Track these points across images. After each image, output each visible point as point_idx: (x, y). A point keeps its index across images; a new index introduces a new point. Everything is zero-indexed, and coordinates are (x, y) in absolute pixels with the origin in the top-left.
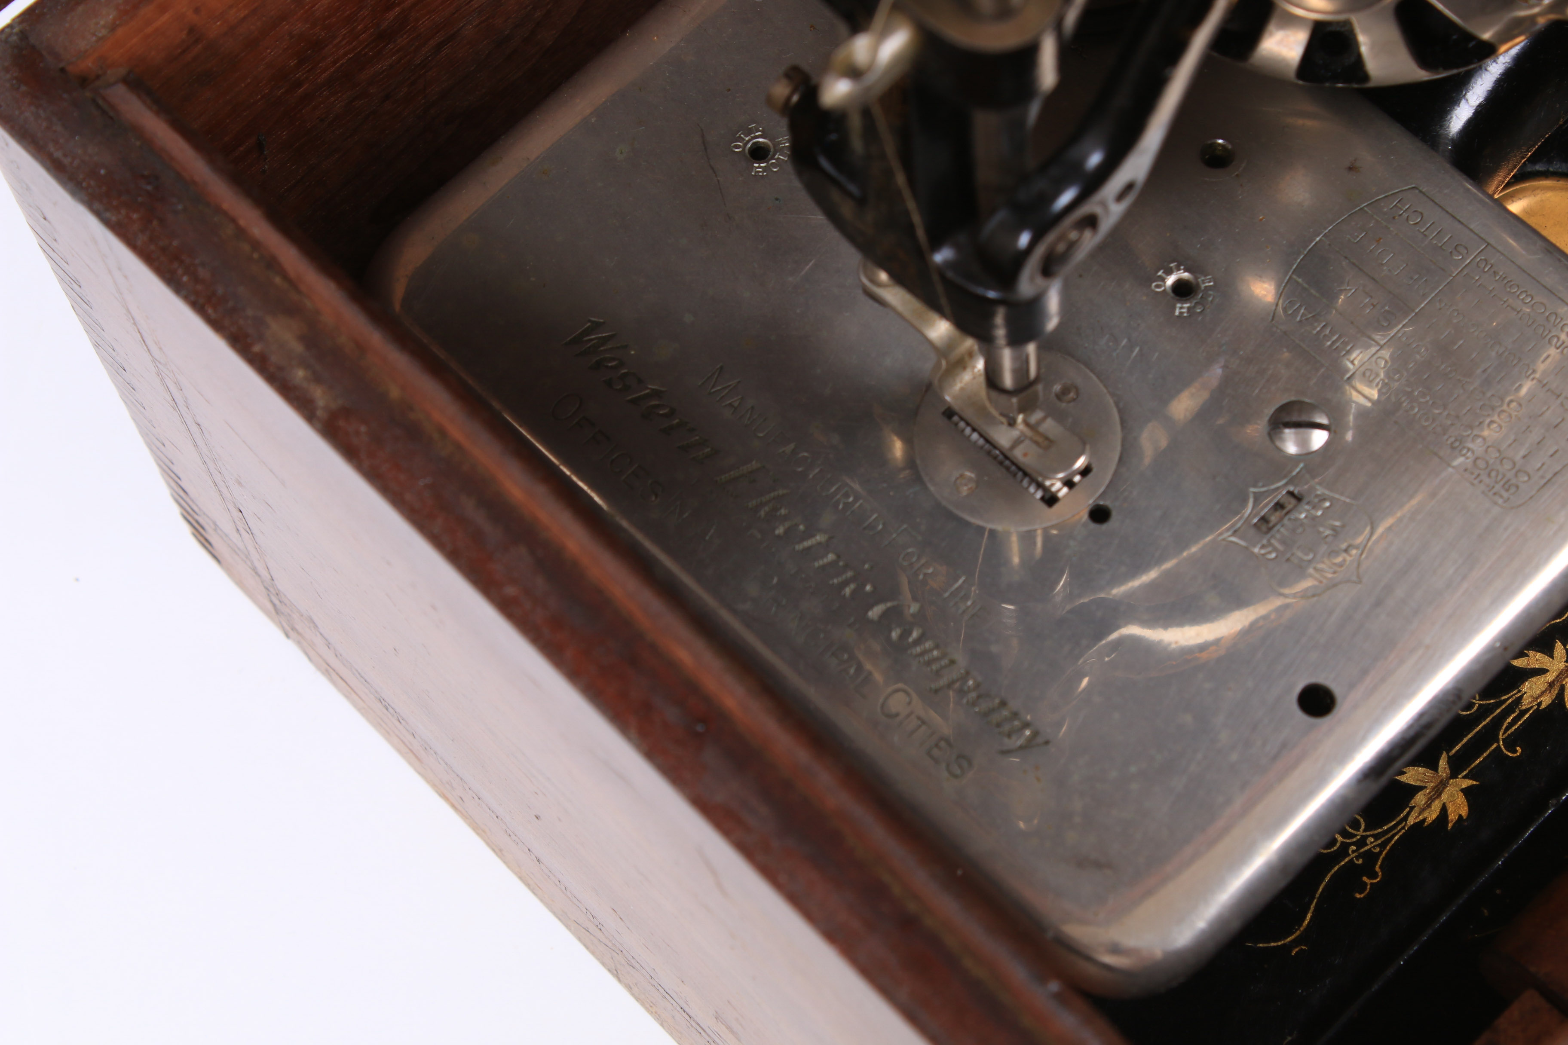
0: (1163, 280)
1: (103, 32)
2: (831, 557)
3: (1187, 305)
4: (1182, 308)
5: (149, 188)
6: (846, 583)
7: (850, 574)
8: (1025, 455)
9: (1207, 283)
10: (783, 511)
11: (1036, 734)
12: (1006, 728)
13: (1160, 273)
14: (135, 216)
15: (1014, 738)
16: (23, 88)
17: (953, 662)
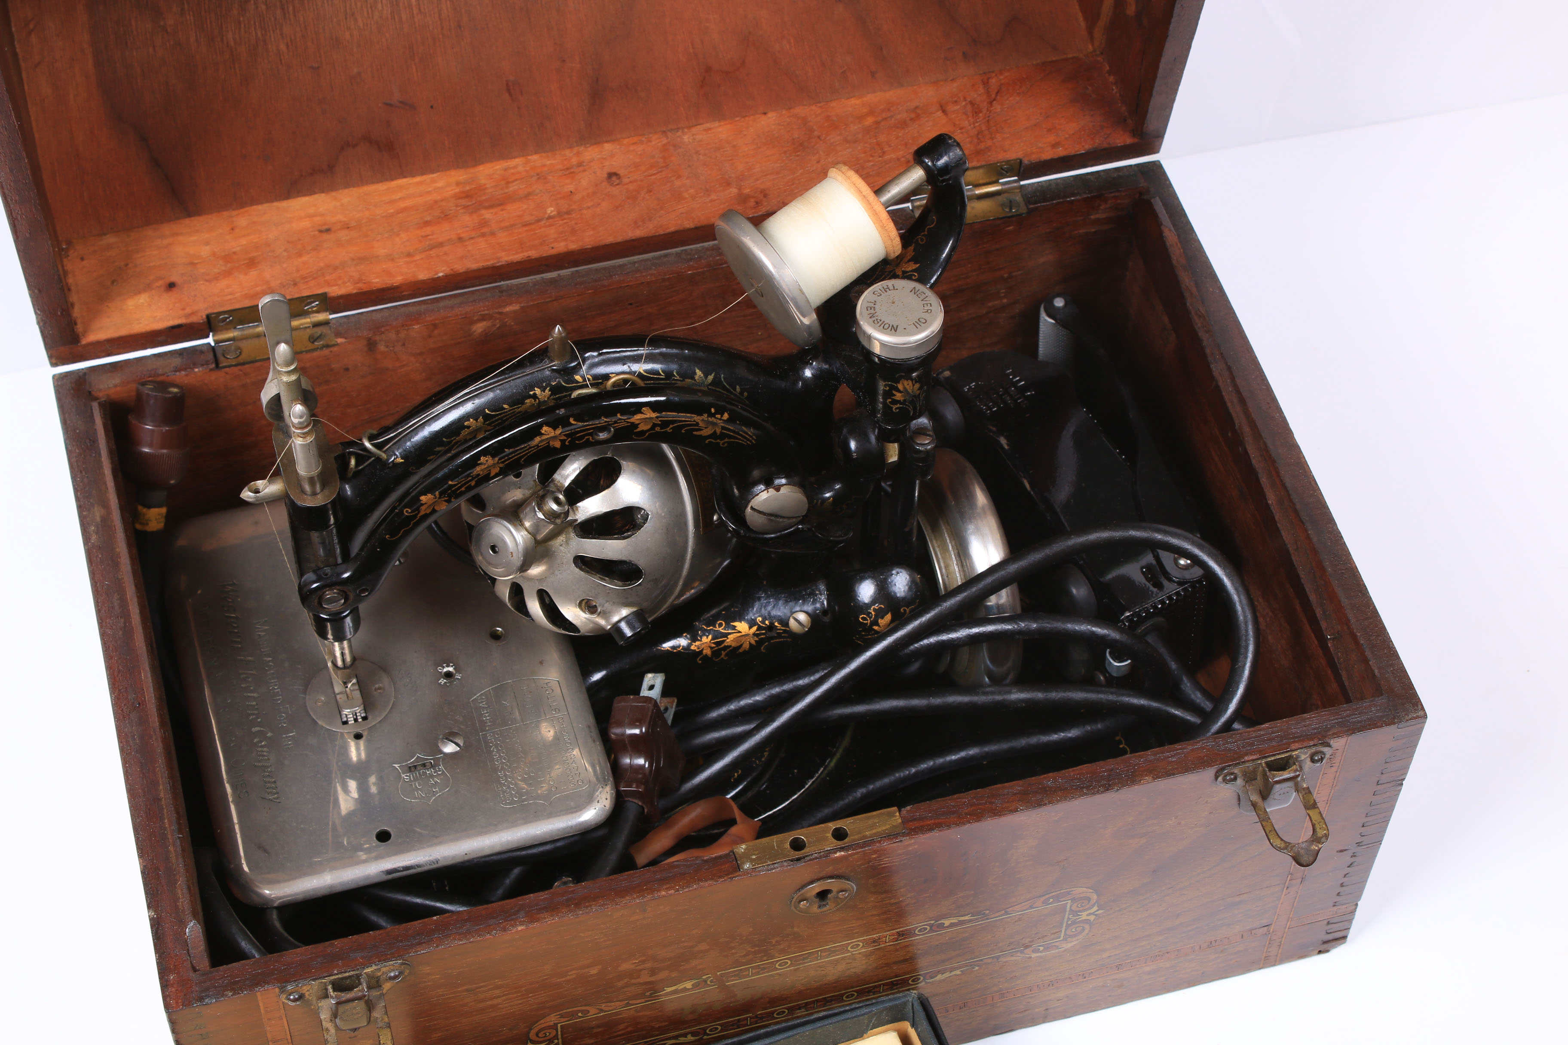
0: (444, 667)
1: (111, 386)
2: (254, 703)
3: (445, 681)
4: (442, 681)
5: (89, 444)
6: (253, 714)
7: (256, 712)
8: (340, 698)
9: (458, 676)
10: (250, 680)
11: (277, 798)
12: (269, 790)
13: (445, 665)
14: (77, 451)
15: (270, 795)
16: (72, 391)
17: (269, 759)
